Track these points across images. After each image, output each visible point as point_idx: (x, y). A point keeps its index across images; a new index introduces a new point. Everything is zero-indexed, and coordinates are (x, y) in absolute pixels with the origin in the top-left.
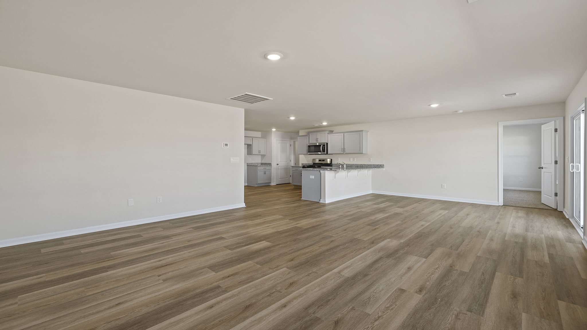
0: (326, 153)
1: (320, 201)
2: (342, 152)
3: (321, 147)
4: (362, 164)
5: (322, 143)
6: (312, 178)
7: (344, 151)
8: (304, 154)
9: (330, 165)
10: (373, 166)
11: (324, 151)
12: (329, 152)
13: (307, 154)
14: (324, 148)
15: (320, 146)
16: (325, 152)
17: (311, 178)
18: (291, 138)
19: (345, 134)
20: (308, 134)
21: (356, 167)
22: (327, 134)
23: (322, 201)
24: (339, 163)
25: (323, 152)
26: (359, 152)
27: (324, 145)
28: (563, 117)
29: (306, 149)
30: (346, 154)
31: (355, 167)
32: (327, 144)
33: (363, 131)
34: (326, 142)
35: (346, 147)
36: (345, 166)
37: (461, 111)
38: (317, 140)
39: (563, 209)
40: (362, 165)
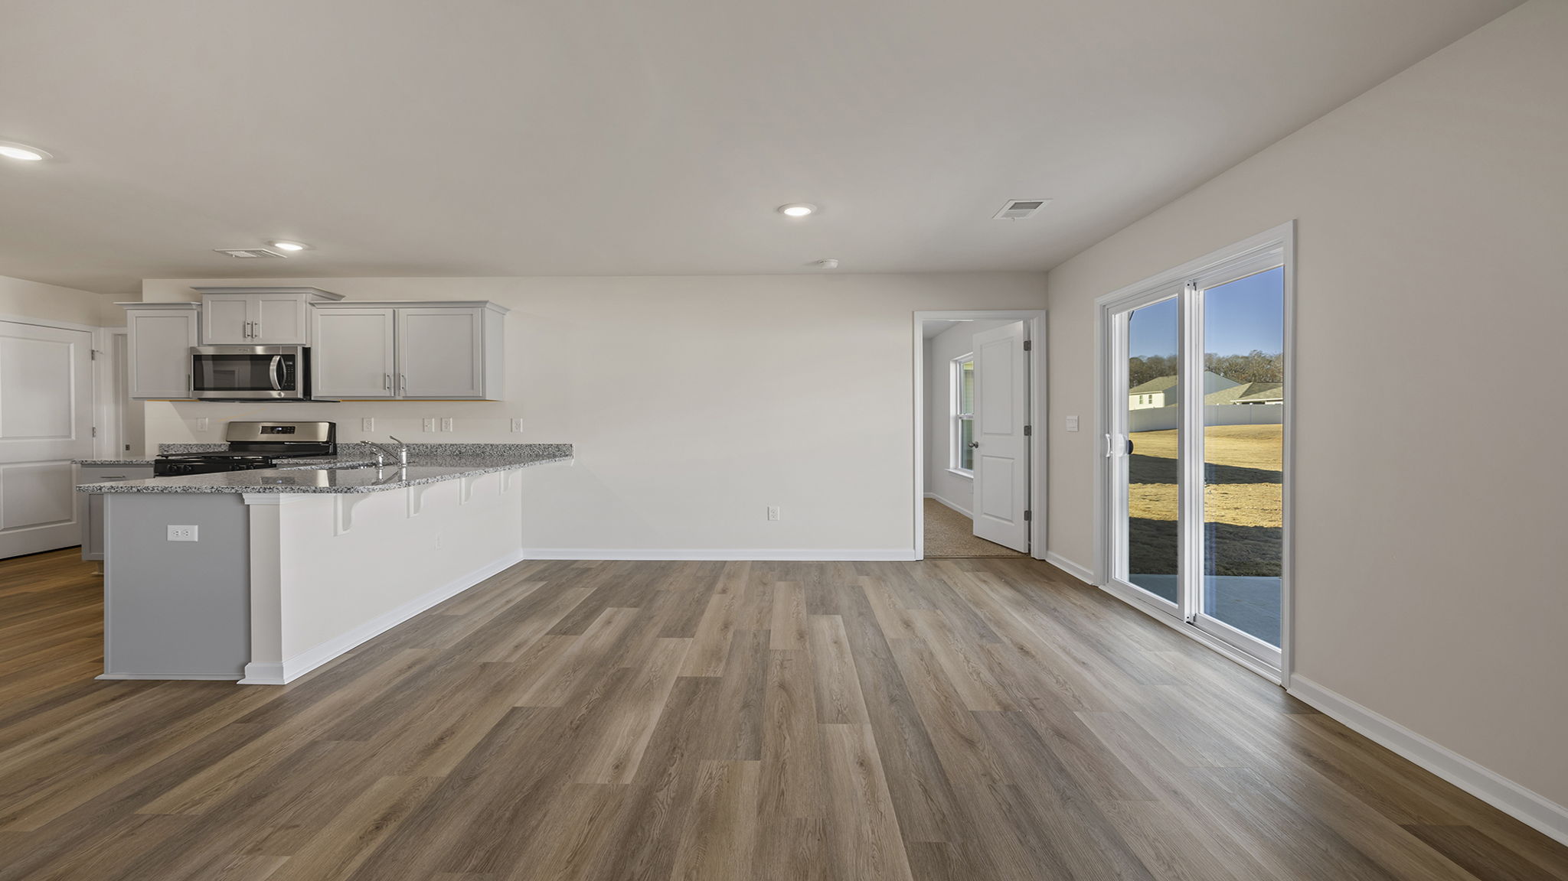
0: (300, 395)
1: (244, 676)
2: (386, 393)
3: (273, 366)
4: (482, 442)
5: (277, 347)
6: (181, 538)
7: (397, 386)
8: (172, 400)
9: (326, 450)
10: (527, 451)
11: (287, 383)
12: (317, 391)
13: (188, 399)
14: (292, 369)
15: (268, 358)
16: (293, 388)
17: (171, 538)
18: (98, 320)
19: (403, 312)
20: (195, 301)
21: (452, 455)
22: (303, 307)
23: (253, 676)
24: (370, 439)
25: (283, 389)
26: (470, 393)
27: (291, 358)
28: (1044, 312)
29: (180, 372)
30: (407, 399)
31: (448, 459)
32: (307, 352)
33: (488, 304)
34: (301, 340)
35: (405, 371)
36: (404, 454)
37: (833, 264)
38: (248, 328)
39: (1047, 553)
40: (479, 446)
